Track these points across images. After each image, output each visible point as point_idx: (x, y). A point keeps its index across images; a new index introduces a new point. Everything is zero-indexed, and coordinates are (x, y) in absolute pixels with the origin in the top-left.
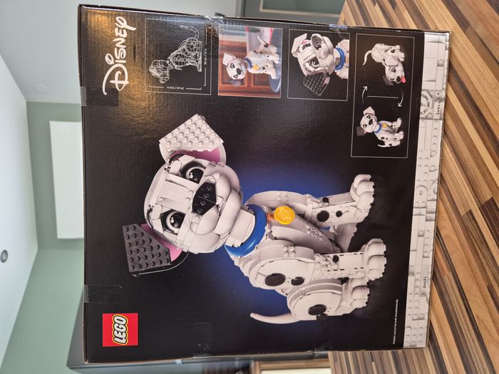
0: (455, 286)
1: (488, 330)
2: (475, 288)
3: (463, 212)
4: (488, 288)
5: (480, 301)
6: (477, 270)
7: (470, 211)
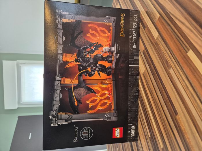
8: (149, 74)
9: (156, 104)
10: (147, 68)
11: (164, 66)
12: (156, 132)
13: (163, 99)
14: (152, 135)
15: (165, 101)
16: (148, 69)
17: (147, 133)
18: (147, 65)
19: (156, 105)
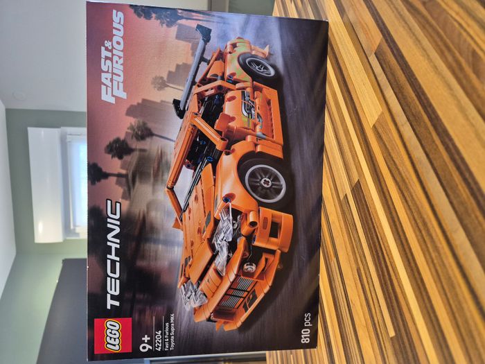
0: (338, 272)
1: (358, 314)
2: (350, 273)
3: (342, 198)
4: (357, 270)
5: (353, 284)
6: (351, 254)
7: (346, 195)
8: (396, 124)
9: (420, 225)
10: (390, 101)
11: (461, 76)
12: (415, 324)
13: (451, 203)
14: (400, 330)
15: (461, 209)
16: (391, 105)
17: (381, 322)
18: (390, 94)
19: (422, 228)
